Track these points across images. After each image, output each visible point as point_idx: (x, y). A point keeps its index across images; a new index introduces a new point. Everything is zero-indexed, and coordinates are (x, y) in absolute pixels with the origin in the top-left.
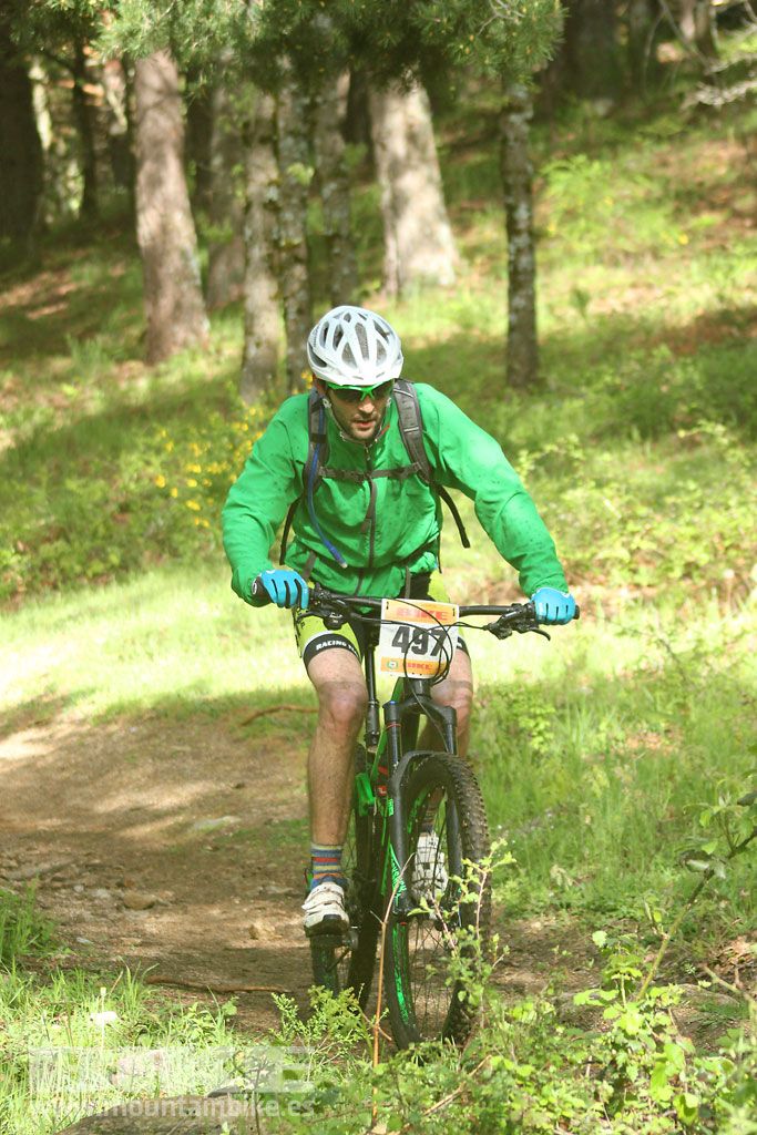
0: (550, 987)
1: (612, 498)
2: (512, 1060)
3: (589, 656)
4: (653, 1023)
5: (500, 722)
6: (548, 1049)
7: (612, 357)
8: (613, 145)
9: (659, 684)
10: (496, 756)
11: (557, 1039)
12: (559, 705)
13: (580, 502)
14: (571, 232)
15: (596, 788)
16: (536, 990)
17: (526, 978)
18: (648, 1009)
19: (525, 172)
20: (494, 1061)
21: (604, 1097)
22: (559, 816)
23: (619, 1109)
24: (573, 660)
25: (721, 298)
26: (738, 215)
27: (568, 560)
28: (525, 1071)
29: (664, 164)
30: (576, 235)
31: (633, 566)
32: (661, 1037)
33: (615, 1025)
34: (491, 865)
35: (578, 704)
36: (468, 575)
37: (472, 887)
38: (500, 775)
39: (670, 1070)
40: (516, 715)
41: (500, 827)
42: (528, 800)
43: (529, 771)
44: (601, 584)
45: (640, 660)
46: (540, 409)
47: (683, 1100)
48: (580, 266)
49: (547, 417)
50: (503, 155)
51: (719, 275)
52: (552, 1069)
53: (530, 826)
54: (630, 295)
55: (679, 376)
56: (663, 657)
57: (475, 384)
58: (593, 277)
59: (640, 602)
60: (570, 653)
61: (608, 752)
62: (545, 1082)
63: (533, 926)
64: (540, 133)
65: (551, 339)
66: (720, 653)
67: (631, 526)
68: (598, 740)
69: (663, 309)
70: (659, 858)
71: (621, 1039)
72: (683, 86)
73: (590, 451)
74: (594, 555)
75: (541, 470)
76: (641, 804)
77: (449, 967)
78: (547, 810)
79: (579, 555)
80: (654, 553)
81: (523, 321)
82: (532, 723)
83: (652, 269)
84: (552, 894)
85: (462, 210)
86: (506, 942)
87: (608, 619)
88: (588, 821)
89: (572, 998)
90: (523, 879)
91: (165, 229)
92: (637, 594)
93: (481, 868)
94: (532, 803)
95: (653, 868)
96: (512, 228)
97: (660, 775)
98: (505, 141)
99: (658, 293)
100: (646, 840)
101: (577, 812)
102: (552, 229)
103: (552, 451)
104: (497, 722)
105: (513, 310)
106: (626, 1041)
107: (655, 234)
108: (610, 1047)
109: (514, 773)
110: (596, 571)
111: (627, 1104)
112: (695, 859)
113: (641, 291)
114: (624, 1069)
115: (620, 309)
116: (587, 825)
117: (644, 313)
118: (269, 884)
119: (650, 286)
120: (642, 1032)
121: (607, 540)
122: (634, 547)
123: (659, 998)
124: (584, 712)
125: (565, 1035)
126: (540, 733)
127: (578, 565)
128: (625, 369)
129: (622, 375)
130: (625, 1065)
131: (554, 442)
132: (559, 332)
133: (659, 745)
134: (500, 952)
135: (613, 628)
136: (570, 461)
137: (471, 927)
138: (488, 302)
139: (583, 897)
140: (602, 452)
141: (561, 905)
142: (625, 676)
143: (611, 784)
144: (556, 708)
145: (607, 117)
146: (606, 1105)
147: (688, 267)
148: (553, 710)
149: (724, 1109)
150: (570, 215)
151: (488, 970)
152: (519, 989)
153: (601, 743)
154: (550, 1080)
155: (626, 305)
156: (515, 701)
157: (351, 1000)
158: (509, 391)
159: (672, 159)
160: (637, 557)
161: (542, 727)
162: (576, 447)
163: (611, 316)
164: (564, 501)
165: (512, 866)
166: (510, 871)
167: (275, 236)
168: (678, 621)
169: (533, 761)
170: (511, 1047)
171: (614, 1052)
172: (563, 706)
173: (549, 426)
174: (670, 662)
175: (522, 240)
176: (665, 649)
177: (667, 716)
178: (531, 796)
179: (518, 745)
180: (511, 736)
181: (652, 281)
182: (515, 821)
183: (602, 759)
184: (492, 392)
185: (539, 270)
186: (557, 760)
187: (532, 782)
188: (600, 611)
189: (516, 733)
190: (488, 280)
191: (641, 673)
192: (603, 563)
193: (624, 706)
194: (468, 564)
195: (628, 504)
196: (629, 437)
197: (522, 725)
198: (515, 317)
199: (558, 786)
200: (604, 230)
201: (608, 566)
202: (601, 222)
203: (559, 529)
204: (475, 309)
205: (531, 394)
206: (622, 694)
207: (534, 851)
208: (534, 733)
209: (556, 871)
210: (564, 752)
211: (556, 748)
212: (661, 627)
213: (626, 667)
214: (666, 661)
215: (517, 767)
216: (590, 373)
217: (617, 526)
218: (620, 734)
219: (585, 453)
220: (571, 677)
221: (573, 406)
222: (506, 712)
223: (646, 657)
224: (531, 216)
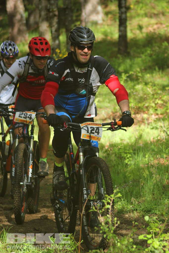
0: (131, 234)
1: (150, 88)
3: (143, 135)
4: (162, 245)
5: (116, 155)
7: (150, 45)
9: (164, 143)
10: (115, 165)
11: (134, 249)
12: (133, 150)
13: (140, 89)
14: (138, 7)
15: (145, 175)
16: (127, 235)
17: (124, 232)
18: (161, 241)
22: (134, 183)
24: (138, 136)
27: (136, 106)
30: (139, 9)
31: (156, 108)
32: (165, 249)
33: (151, 245)
34: (114, 197)
35: (140, 150)
36: (106, 111)
37: (108, 203)
38: (116, 171)
40: (121, 153)
41: (116, 186)
42: (124, 178)
43: (125, 169)
44: (146, 113)
45: (158, 136)
46: (128, 61)
48: (140, 18)
49: (130, 63)
53: (125, 186)
54: (155, 27)
56: (165, 136)
57: (109, 53)
58: (145, 21)
59: (158, 119)
60: (137, 134)
61: (148, 164)
63: (126, 216)
65: (132, 40)
67: (155, 96)
68: (145, 160)
69: (165, 31)
70: (164, 196)
73: (144, 74)
74: (144, 105)
75: (128, 79)
76: (158, 180)
78: (130, 181)
79: (140, 105)
80: (162, 104)
81: (123, 36)
82: (125, 155)
83: (162, 19)
84: (131, 206)
86: (119, 220)
87: (148, 124)
88: (142, 184)
89: (138, 237)
90: (123, 202)
91: (15, 7)
92: (157, 117)
93: (111, 197)
94: (125, 179)
95: (162, 199)
96: (120, 6)
97: (164, 171)
99: (164, 26)
100: (160, 190)
101: (139, 182)
102: (132, 6)
103: (132, 74)
104: (115, 155)
105: (120, 31)
106: (154, 250)
107: (163, 8)
108: (150, 252)
109: (120, 170)
110: (145, 109)
113: (159, 25)
115: (152, 31)
116: (142, 186)
117: (160, 32)
118: (46, 203)
119: (161, 24)
120: (159, 247)
121: (149, 101)
122: (156, 102)
123: (164, 237)
124: (141, 152)
125: (136, 248)
126: (128, 158)
127: (139, 108)
128: (154, 49)
129: (153, 51)
131: (132, 71)
132: (134, 38)
133: (164, 162)
134: (117, 223)
135: (150, 127)
136: (137, 76)
137: (108, 215)
138: (113, 28)
139: (141, 207)
140: (147, 74)
141: (134, 210)
142: (154, 141)
143: (149, 173)
144: (133, 151)
150: (137, 2)
151: (113, 228)
152: (122, 235)
153: (146, 161)
155: (154, 30)
156: (121, 149)
157: (72, 237)
158: (119, 55)
160: (157, 106)
161: (128, 156)
162: (139, 72)
163: (150, 33)
164: (135, 89)
165: (119, 198)
167: (48, 8)
169: (126, 167)
172: (135, 150)
173: (131, 66)
174: (167, 137)
175: (123, 10)
176: (166, 133)
177: (166, 153)
178: (125, 177)
179: (121, 162)
180: (119, 159)
181: (162, 22)
182: (120, 184)
183: (146, 166)
184: (114, 55)
185: (128, 19)
186: (133, 166)
187: (125, 173)
188: (146, 122)
189: (121, 158)
190: (113, 22)
191: (158, 140)
192: (147, 107)
193: (153, 150)
194: (106, 108)
195: (155, 90)
196: (155, 69)
197: (122, 155)
198: (121, 33)
199: (134, 174)
200: (148, 7)
201: (149, 108)
202: (146, 4)
203: (134, 97)
204: (109, 30)
205: (125, 56)
206: (153, 147)
207: (126, 193)
208: (126, 158)
209: (133, 199)
210: (135, 164)
211: (133, 163)
212: (164, 126)
213: (154, 139)
214: (166, 137)
215: (121, 168)
216: (143, 50)
217: (151, 96)
218: (152, 159)
219: (142, 74)
220: (137, 142)
221: (138, 60)
222: (118, 152)
223: (160, 135)
224: (125, 3)
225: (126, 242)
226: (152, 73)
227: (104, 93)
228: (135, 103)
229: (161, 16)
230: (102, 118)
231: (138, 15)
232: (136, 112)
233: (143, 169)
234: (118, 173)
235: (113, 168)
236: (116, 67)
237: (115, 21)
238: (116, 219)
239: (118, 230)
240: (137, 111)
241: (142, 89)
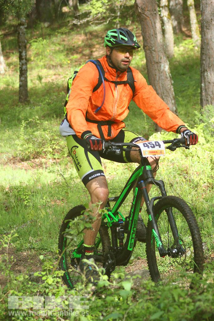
0: (27, 271)
1: (48, 134)
2: (17, 291)
3: (41, 178)
4: (56, 281)
6: (27, 288)
7: (48, 95)
8: (49, 35)
9: (60, 186)
10: (14, 206)
11: (29, 285)
13: (39, 135)
14: (37, 59)
15: (42, 215)
17: (22, 269)
18: (55, 277)
19: (24, 42)
20: (11, 292)
22: (32, 223)
24: (36, 179)
26: (84, 55)
27: (35, 151)
28: (20, 294)
29: (64, 41)
30: (39, 60)
31: (53, 153)
32: (58, 285)
33: (46, 281)
34: (11, 237)
35: (37, 192)
36: (7, 155)
37: (6, 243)
38: (15, 211)
39: (61, 294)
40: (20, 195)
41: (15, 226)
43: (24, 210)
44: (44, 158)
45: (55, 179)
46: (28, 108)
48: (40, 69)
49: (30, 111)
50: (18, 38)
52: (28, 294)
53: (23, 226)
56: (61, 179)
57: (10, 102)
58: (44, 72)
59: (56, 163)
61: (45, 205)
63: (24, 254)
64: (29, 31)
65: (32, 89)
67: (53, 142)
68: (43, 202)
72: (70, 19)
73: (42, 121)
74: (42, 150)
75: (28, 126)
76: (54, 220)
78: (28, 221)
79: (38, 150)
80: (59, 149)
81: (24, 86)
82: (24, 197)
83: (60, 70)
84: (29, 245)
85: (7, 52)
86: (15, 258)
87: (46, 168)
88: (40, 224)
89: (34, 274)
90: (21, 241)
92: (54, 161)
93: (8, 237)
94: (24, 219)
96: (21, 58)
97: (60, 212)
98: (19, 33)
99: (62, 77)
100: (56, 230)
101: (37, 222)
102: (32, 58)
103: (31, 121)
104: (14, 197)
105: (21, 81)
106: (48, 286)
107: (61, 60)
108: (44, 287)
109: (19, 211)
110: (43, 154)
112: (68, 235)
113: (57, 76)
115: (51, 81)
117: (58, 82)
119: (59, 75)
120: (53, 283)
121: (46, 146)
122: (54, 148)
123: (58, 274)
124: (39, 194)
125: (31, 284)
126: (27, 200)
127: (38, 153)
128: (52, 98)
129: (51, 100)
130: (48, 293)
131: (32, 118)
132: (34, 87)
133: (60, 203)
134: (14, 261)
135: (47, 170)
136: (36, 123)
137: (5, 254)
138: (14, 78)
139: (38, 246)
140: (45, 121)
141: (32, 248)
142: (51, 184)
143: (46, 214)
145: (48, 27)
147: (70, 70)
148: (30, 193)
150: (37, 54)
151: (10, 266)
152: (20, 272)
155: (52, 80)
156: (20, 191)
158: (19, 104)
159: (66, 39)
160: (55, 151)
161: (27, 198)
162: (38, 120)
163: (48, 83)
164: (34, 135)
166: (18, 238)
168: (66, 169)
169: (25, 207)
170: (16, 287)
171: (45, 289)
172: (33, 192)
173: (31, 113)
174: (63, 180)
175: (24, 61)
176: (62, 177)
177: (62, 195)
178: (24, 217)
179: (20, 203)
181: (60, 73)
182: (19, 224)
183: (44, 207)
184: (15, 104)
185: (28, 70)
188: (44, 166)
189: (20, 200)
190: (14, 73)
191: (55, 183)
192: (45, 152)
193: (50, 192)
194: (7, 152)
195: (52, 136)
196: (53, 117)
197: (22, 197)
198: (21, 83)
199: (31, 215)
200: (47, 59)
201: (47, 153)
202: (46, 57)
203: (33, 143)
204: (10, 80)
205: (26, 104)
207: (25, 233)
208: (25, 200)
209: (31, 238)
210: (33, 205)
211: (31, 204)
212: (61, 170)
213: (51, 181)
215: (20, 209)
216: (42, 99)
217: (49, 142)
218: (49, 200)
219: (40, 121)
220: (35, 184)
221: (37, 108)
222: (17, 194)
223: (57, 179)
224: (26, 55)
225: (22, 279)
226: (50, 120)
231: (38, 66)
232: (35, 157)
233: (40, 209)
235: (13, 209)
236: (17, 114)
237: (16, 72)
238: (12, 257)
239: (17, 267)
240: (36, 155)
241: (41, 135)
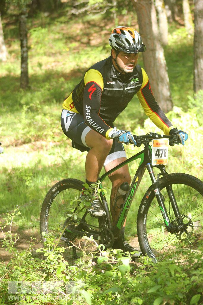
0: (30, 247)
1: (48, 118)
2: (20, 267)
3: (42, 160)
4: (57, 257)
5: (18, 178)
6: (29, 264)
7: (48, 81)
8: (49, 24)
9: (60, 168)
10: (17, 187)
11: (32, 261)
13: (40, 119)
14: (37, 47)
15: (43, 195)
16: (26, 249)
17: (24, 246)
18: (56, 253)
19: (25, 31)
20: (15, 267)
21: (44, 277)
22: (33, 202)
23: (48, 280)
24: (37, 161)
25: (78, 65)
26: (82, 43)
27: (36, 135)
28: (23, 270)
29: (63, 30)
30: (39, 49)
31: (54, 136)
32: (60, 261)
33: (47, 258)
34: (15, 215)
35: (39, 173)
36: (9, 138)
37: (9, 221)
38: (17, 192)
39: (62, 270)
40: (22, 176)
41: (17, 205)
43: (25, 190)
44: (45, 141)
45: (55, 161)
46: (29, 95)
47: (65, 277)
48: (40, 57)
49: (31, 96)
50: (20, 27)
51: (77, 59)
52: (30, 269)
53: (25, 205)
54: (53, 64)
55: (66, 86)
57: (12, 87)
58: (44, 59)
59: (55, 146)
61: (46, 185)
62: (28, 273)
63: (26, 232)
64: (30, 20)
65: (32, 76)
66: (76, 159)
67: (53, 126)
69: (62, 68)
70: (60, 214)
71: (49, 261)
72: (68, 9)
73: (43, 106)
74: (43, 133)
75: (29, 110)
77: (3, 242)
78: (30, 201)
79: (39, 133)
80: (59, 133)
81: (25, 73)
82: (26, 178)
83: (59, 57)
84: (31, 223)
85: (9, 41)
86: (19, 236)
87: (47, 150)
89: (36, 251)
90: (24, 219)
92: (54, 144)
93: (12, 215)
94: (26, 199)
95: (58, 216)
96: (22, 46)
98: (20, 23)
99: (61, 64)
100: (56, 209)
101: (38, 201)
102: (32, 46)
103: (32, 106)
105: (22, 67)
107: (60, 48)
108: (46, 263)
109: (21, 191)
110: (44, 137)
111: (50, 279)
112: (69, 214)
113: (56, 63)
114: (49, 269)
115: (51, 68)
116: (40, 205)
117: (57, 69)
119: (58, 62)
120: (54, 259)
121: (47, 130)
122: (54, 131)
123: (59, 250)
124: (40, 175)
125: (34, 260)
126: (28, 181)
127: (39, 136)
128: (52, 84)
129: (51, 86)
131: (33, 103)
132: (34, 74)
134: (17, 238)
135: (48, 153)
136: (37, 108)
137: (9, 231)
138: (15, 66)
140: (45, 106)
141: (34, 226)
142: (51, 166)
145: (48, 17)
146: (44, 279)
147: (69, 57)
148: (32, 174)
149: (76, 280)
150: (37, 43)
151: (14, 243)
152: (22, 249)
153: (44, 183)
154: (30, 272)
155: (52, 67)
156: (22, 172)
158: (21, 89)
159: (65, 28)
160: (54, 134)
161: (29, 179)
162: (39, 105)
163: (48, 70)
164: (35, 119)
166: (20, 217)
168: (65, 151)
169: (26, 188)
170: (20, 263)
171: (47, 265)
172: (34, 173)
173: (32, 99)
175: (25, 49)
176: (62, 158)
177: (62, 176)
178: (26, 197)
179: (22, 184)
180: (21, 181)
181: (59, 60)
182: (21, 204)
183: (45, 187)
184: (16, 89)
185: (29, 57)
186: (33, 188)
187: (26, 194)
188: (45, 148)
189: (22, 180)
190: (16, 60)
191: (55, 165)
192: (45, 135)
193: (51, 174)
194: (10, 135)
195: (53, 120)
196: (53, 102)
197: (24, 178)
198: (22, 70)
199: (33, 194)
200: (46, 47)
201: (47, 136)
202: (45, 45)
203: (34, 126)
204: (12, 67)
205: (27, 90)
206: (50, 170)
207: (27, 212)
208: (27, 180)
209: (32, 217)
210: (35, 186)
211: (33, 185)
212: (61, 153)
213: (51, 163)
214: (62, 162)
215: (22, 190)
216: (42, 85)
217: (49, 126)
218: (50, 181)
219: (41, 106)
220: (37, 166)
221: (38, 94)
222: (19, 175)
223: (57, 160)
224: (27, 43)
225: (25, 255)
226: (50, 105)
227: (8, 122)
228: (35, 131)
229: (58, 55)
230: (6, 145)
231: (38, 54)
232: (36, 140)
233: (41, 190)
234: (20, 194)
235: (15, 189)
236: (19, 99)
237: (18, 59)
238: (16, 234)
239: (19, 245)
240: (37, 138)
241: (42, 120)
